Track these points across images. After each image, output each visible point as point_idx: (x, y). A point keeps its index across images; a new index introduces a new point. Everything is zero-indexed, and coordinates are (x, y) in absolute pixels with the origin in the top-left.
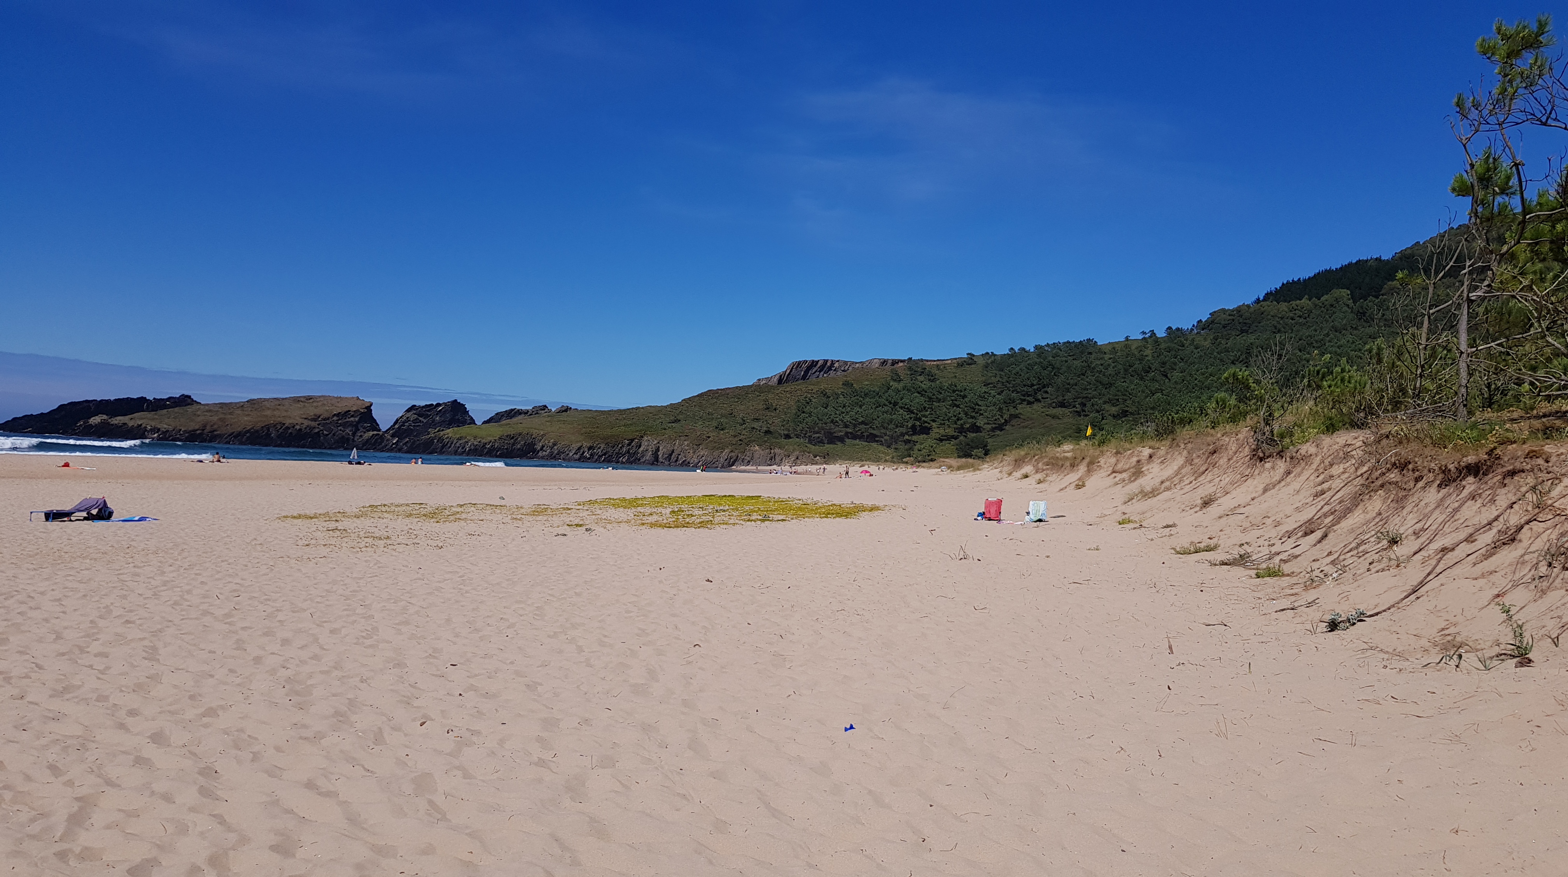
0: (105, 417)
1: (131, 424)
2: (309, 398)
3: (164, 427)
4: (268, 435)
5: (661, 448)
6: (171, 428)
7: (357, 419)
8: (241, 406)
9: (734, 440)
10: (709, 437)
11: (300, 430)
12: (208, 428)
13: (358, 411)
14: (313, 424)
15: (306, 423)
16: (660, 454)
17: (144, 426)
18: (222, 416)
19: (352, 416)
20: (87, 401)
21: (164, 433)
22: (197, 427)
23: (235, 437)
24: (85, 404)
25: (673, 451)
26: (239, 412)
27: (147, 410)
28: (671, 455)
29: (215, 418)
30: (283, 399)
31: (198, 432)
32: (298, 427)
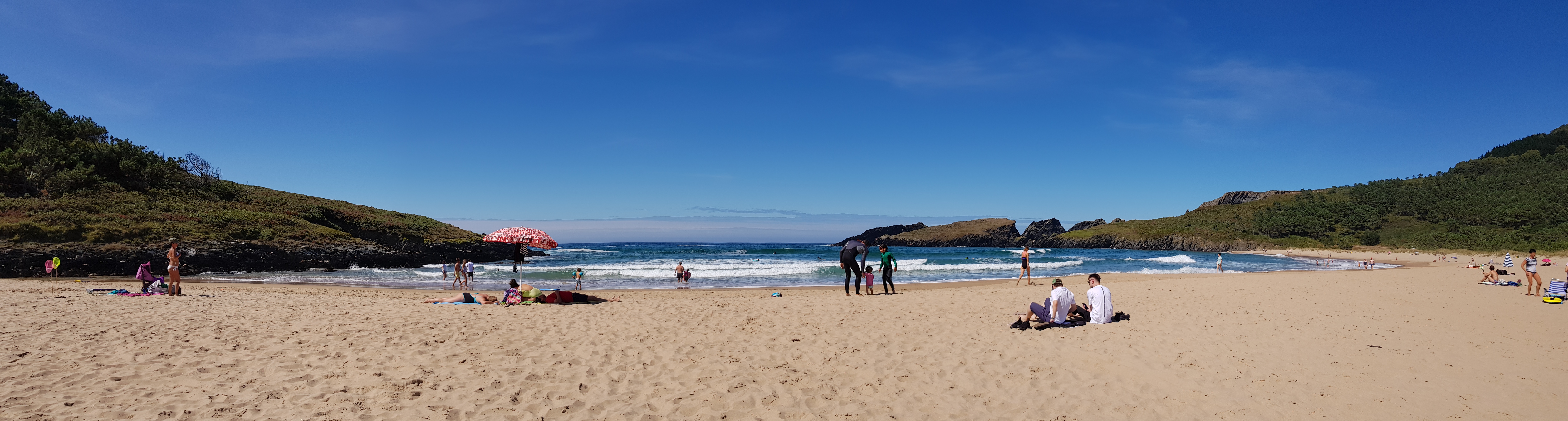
0: (887, 236)
1: (899, 238)
2: (983, 220)
3: (915, 239)
4: (966, 241)
5: (1185, 241)
6: (919, 240)
7: (1009, 230)
8: (950, 226)
9: (1227, 236)
10: (1212, 234)
11: (982, 237)
12: (937, 240)
13: (1009, 226)
14: (988, 234)
15: (985, 233)
16: (1185, 244)
17: (906, 239)
18: (942, 232)
19: (1007, 229)
20: (877, 228)
21: (916, 242)
22: (931, 239)
23: (950, 243)
24: (877, 230)
25: (1192, 243)
26: (950, 229)
27: (904, 231)
28: (1191, 245)
29: (939, 234)
30: (970, 221)
31: (932, 241)
32: (981, 236)
